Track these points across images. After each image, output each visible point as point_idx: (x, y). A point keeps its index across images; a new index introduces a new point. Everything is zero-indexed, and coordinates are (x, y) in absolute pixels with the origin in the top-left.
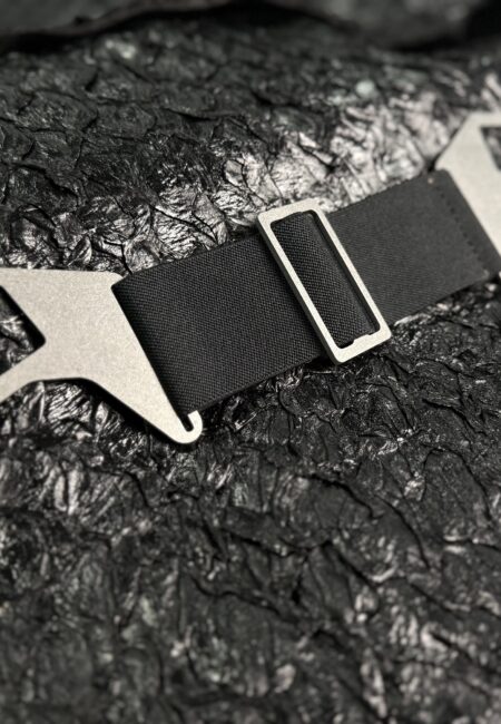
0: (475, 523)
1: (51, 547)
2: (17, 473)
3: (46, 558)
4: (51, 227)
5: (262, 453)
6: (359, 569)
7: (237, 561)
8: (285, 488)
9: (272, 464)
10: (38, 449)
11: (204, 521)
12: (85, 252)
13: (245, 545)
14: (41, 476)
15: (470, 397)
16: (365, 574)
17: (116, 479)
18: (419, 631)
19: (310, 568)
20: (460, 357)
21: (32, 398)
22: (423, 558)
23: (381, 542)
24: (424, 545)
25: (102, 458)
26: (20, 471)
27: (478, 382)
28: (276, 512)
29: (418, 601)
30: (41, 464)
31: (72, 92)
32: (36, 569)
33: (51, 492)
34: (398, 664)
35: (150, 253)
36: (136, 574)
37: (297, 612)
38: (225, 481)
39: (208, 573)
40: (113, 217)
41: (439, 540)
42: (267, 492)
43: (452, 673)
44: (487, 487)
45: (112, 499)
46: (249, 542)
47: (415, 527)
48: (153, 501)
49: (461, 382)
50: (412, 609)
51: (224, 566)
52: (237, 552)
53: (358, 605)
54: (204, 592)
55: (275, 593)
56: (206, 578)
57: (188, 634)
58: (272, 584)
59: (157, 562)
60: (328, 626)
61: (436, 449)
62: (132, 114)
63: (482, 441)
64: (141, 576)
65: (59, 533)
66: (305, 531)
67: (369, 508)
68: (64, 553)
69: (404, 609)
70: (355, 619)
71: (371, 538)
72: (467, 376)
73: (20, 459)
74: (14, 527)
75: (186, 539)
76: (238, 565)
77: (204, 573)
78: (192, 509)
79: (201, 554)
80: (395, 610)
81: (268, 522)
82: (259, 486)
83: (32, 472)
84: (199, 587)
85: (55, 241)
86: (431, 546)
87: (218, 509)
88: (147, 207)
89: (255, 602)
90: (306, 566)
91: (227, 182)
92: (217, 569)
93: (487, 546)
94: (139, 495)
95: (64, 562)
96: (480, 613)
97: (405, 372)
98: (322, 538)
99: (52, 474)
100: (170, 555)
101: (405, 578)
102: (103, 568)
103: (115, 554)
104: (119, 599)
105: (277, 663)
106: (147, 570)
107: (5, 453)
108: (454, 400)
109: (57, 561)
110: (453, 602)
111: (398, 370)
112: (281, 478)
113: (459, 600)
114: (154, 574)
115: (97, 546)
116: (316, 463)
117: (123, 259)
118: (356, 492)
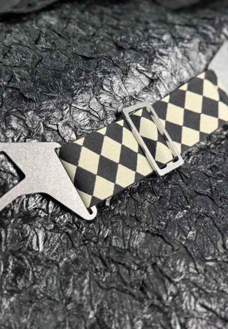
0: (218, 251)
1: (33, 268)
2: (15, 235)
3: (31, 273)
4: (24, 118)
5: (124, 220)
6: (169, 276)
7: (115, 272)
8: (135, 237)
9: (129, 226)
10: (24, 223)
11: (99, 253)
12: (40, 129)
13: (118, 264)
14: (26, 235)
15: (215, 189)
16: (171, 278)
17: (59, 234)
18: (195, 304)
19: (147, 275)
20: (210, 169)
21: (20, 200)
22: (196, 269)
23: (178, 262)
24: (197, 263)
25: (53, 226)
26: (17, 234)
27: (219, 181)
28: (131, 249)
29: (194, 289)
30: (26, 230)
31: (29, 45)
32: (27, 278)
33: (31, 243)
34: (187, 319)
35: (70, 127)
36: (71, 280)
37: (142, 296)
38: (108, 234)
39: (103, 278)
40: (52, 111)
41: (203, 259)
42: (127, 239)
43: (210, 322)
44: (224, 234)
45: (58, 244)
46: (120, 263)
47: (192, 254)
48: (76, 245)
49: (211, 182)
50: (192, 293)
51: (109, 274)
52: (115, 268)
53: (169, 292)
54: (101, 287)
55: (132, 287)
56: (102, 280)
57: (96, 307)
58: (131, 283)
59: (80, 274)
60: (156, 302)
61: (201, 216)
62: (58, 56)
63: (222, 211)
64: (74, 280)
65: (36, 262)
66: (145, 258)
67: (172, 246)
68: (39, 270)
69: (189, 293)
70: (167, 299)
71: (174, 260)
72: (214, 178)
73: (16, 228)
74: (16, 259)
75: (92, 262)
76: (115, 274)
77: (101, 279)
78: (94, 247)
79: (99, 270)
80: (185, 294)
81: (128, 254)
82: (123, 236)
83: (22, 234)
84: (99, 285)
85: (27, 125)
86: (199, 263)
87: (105, 247)
88: (68, 105)
89: (124, 291)
90: (145, 274)
91: (104, 90)
92: (106, 276)
93: (223, 261)
94: (70, 242)
95: (39, 274)
96: (221, 293)
97: (186, 177)
98: (152, 262)
99: (31, 235)
100: (85, 270)
101: (189, 279)
102: (56, 277)
103: (61, 271)
104: (64, 292)
105: (135, 320)
106: (76, 277)
107: (10, 226)
108: (208, 190)
109: (36, 274)
110: (210, 289)
111: (183, 176)
112: (133, 233)
113: (212, 288)
114: (79, 279)
115: (53, 267)
116: (148, 225)
117: (58, 131)
118: (166, 238)
